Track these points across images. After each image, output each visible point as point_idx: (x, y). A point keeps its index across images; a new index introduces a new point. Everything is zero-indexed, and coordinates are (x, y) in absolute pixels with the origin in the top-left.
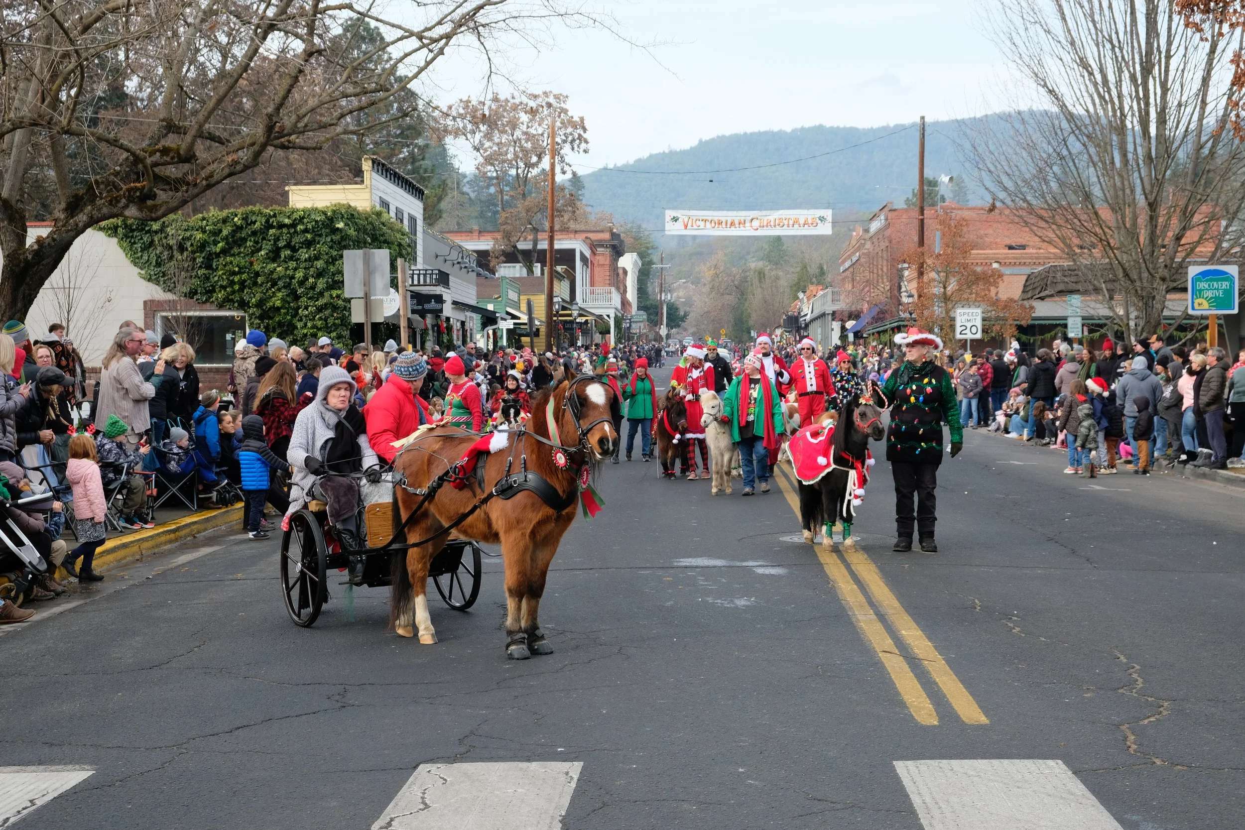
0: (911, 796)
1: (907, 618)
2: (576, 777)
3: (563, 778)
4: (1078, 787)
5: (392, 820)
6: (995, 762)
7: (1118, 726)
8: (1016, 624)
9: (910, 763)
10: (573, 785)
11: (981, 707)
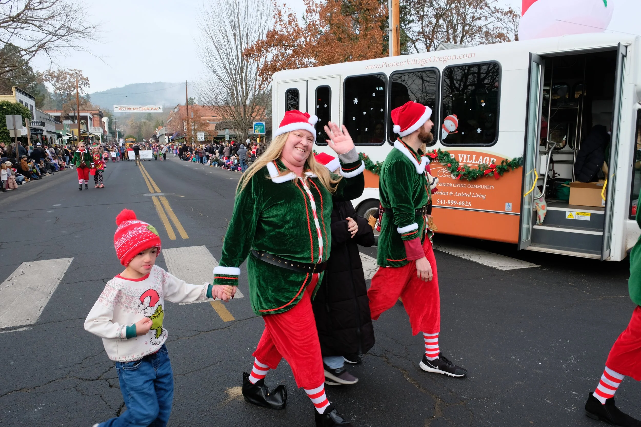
0: (165, 258)
1: (173, 213)
2: (71, 262)
3: (67, 262)
4: (208, 251)
5: (12, 278)
6: (188, 247)
7: (221, 236)
8: (202, 213)
9: (166, 250)
10: (70, 264)
11: (188, 234)
